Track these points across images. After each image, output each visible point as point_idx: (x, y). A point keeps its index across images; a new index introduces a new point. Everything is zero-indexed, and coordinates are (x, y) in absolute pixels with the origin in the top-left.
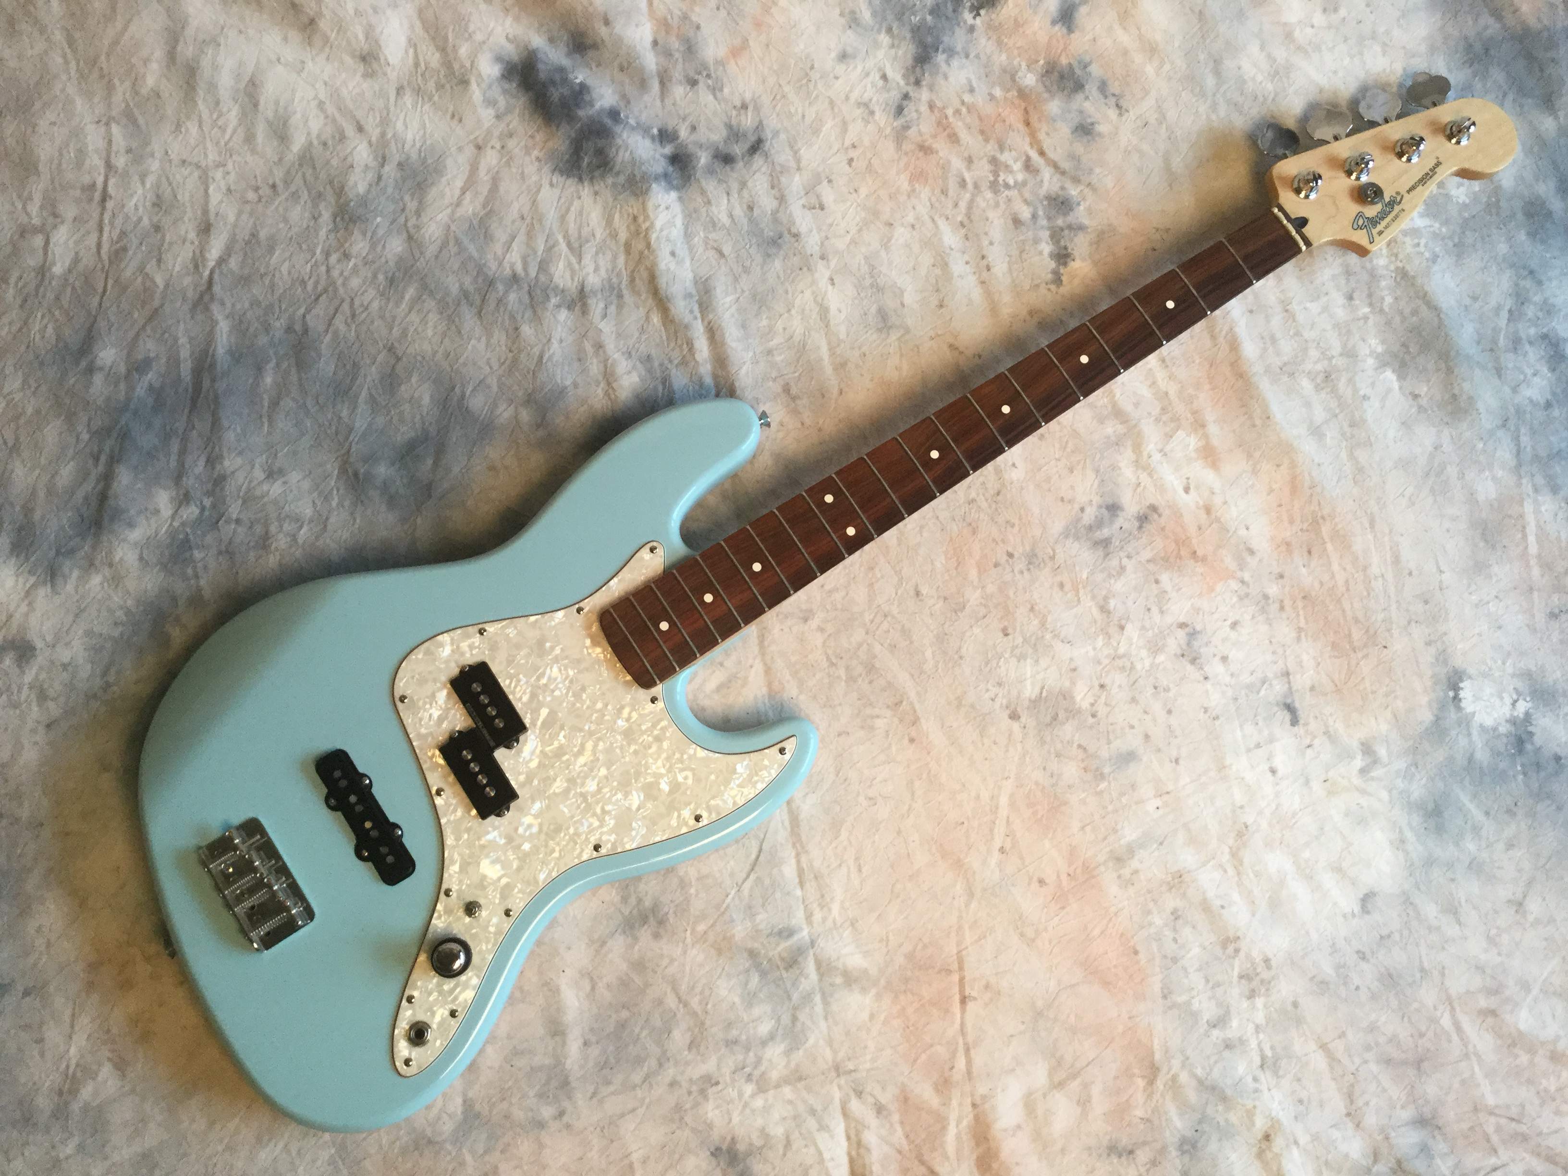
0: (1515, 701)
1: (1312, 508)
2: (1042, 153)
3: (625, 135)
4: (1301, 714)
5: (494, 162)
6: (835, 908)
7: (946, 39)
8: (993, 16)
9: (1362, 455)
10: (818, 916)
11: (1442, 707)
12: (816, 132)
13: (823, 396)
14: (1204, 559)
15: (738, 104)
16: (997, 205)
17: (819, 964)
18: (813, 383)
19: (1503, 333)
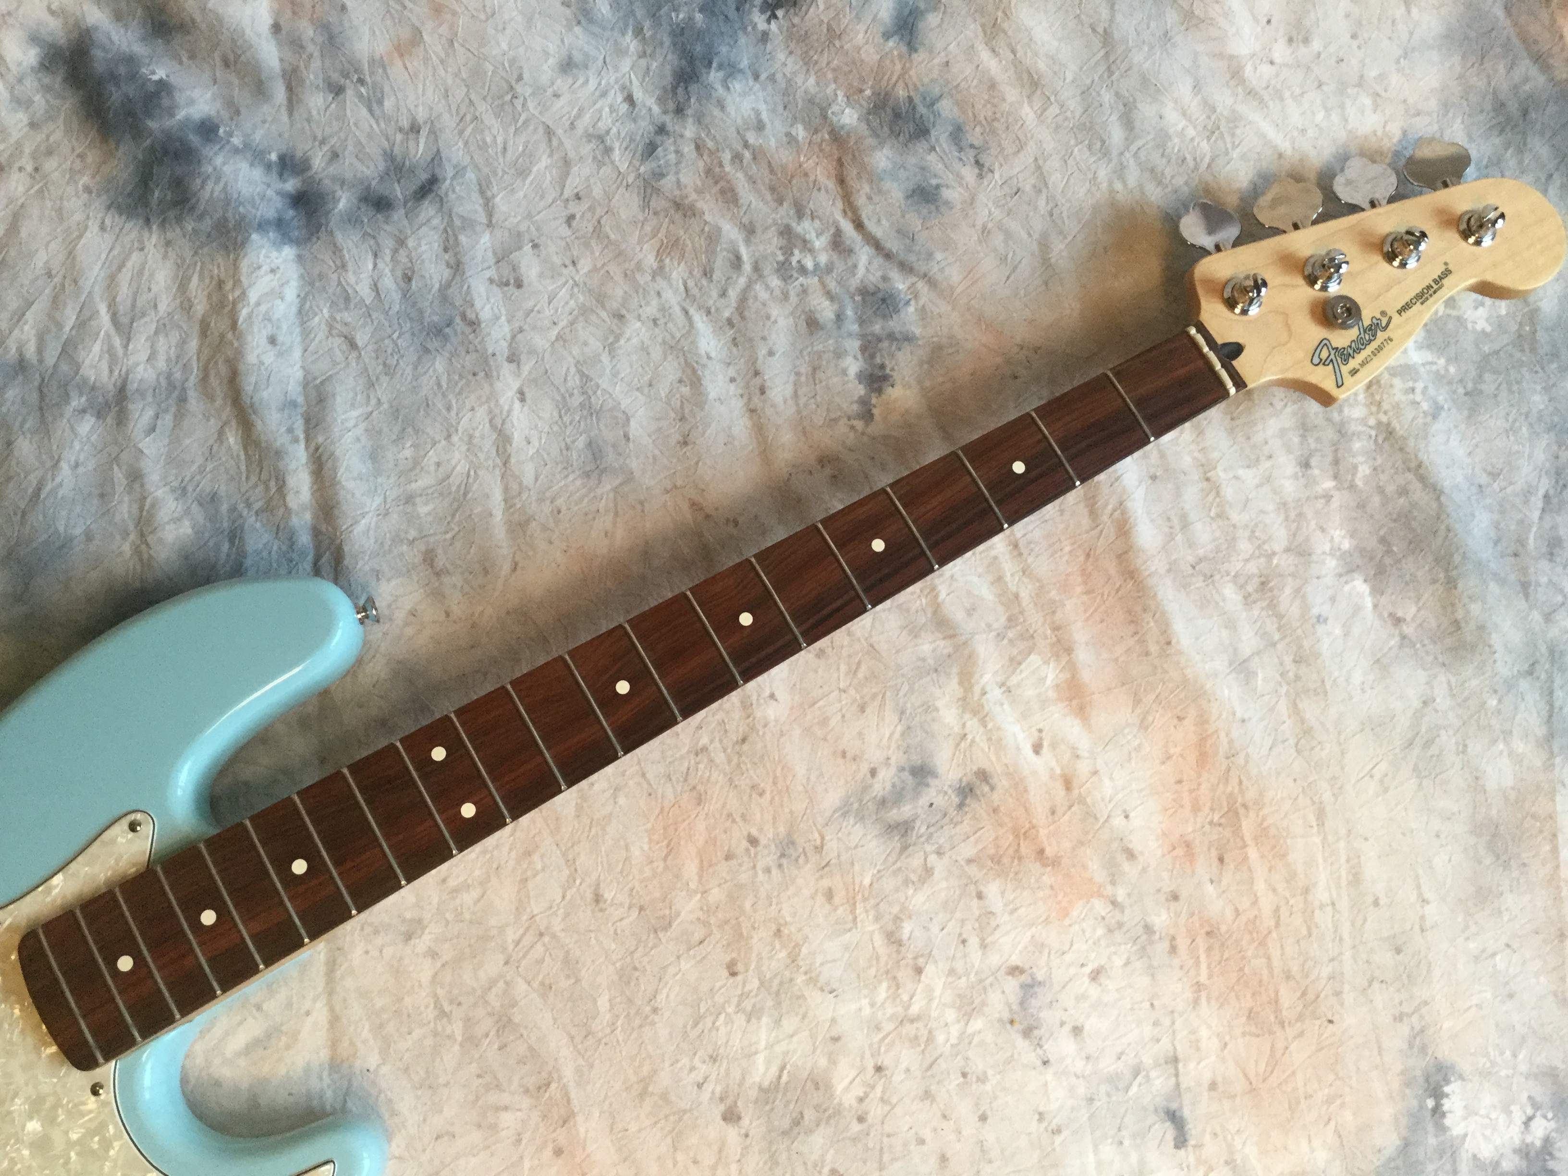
0: (1530, 1119)
1: (1229, 789)
2: (859, 225)
3: (219, 160)
4: (1193, 1129)
5: (21, 189)
7: (724, 49)
8: (796, 20)
9: (1310, 709)
11: (1415, 1123)
12: (523, 173)
13: (486, 572)
14: (1055, 863)
15: (405, 123)
16: (785, 296)
18: (472, 551)
19: (1534, 529)
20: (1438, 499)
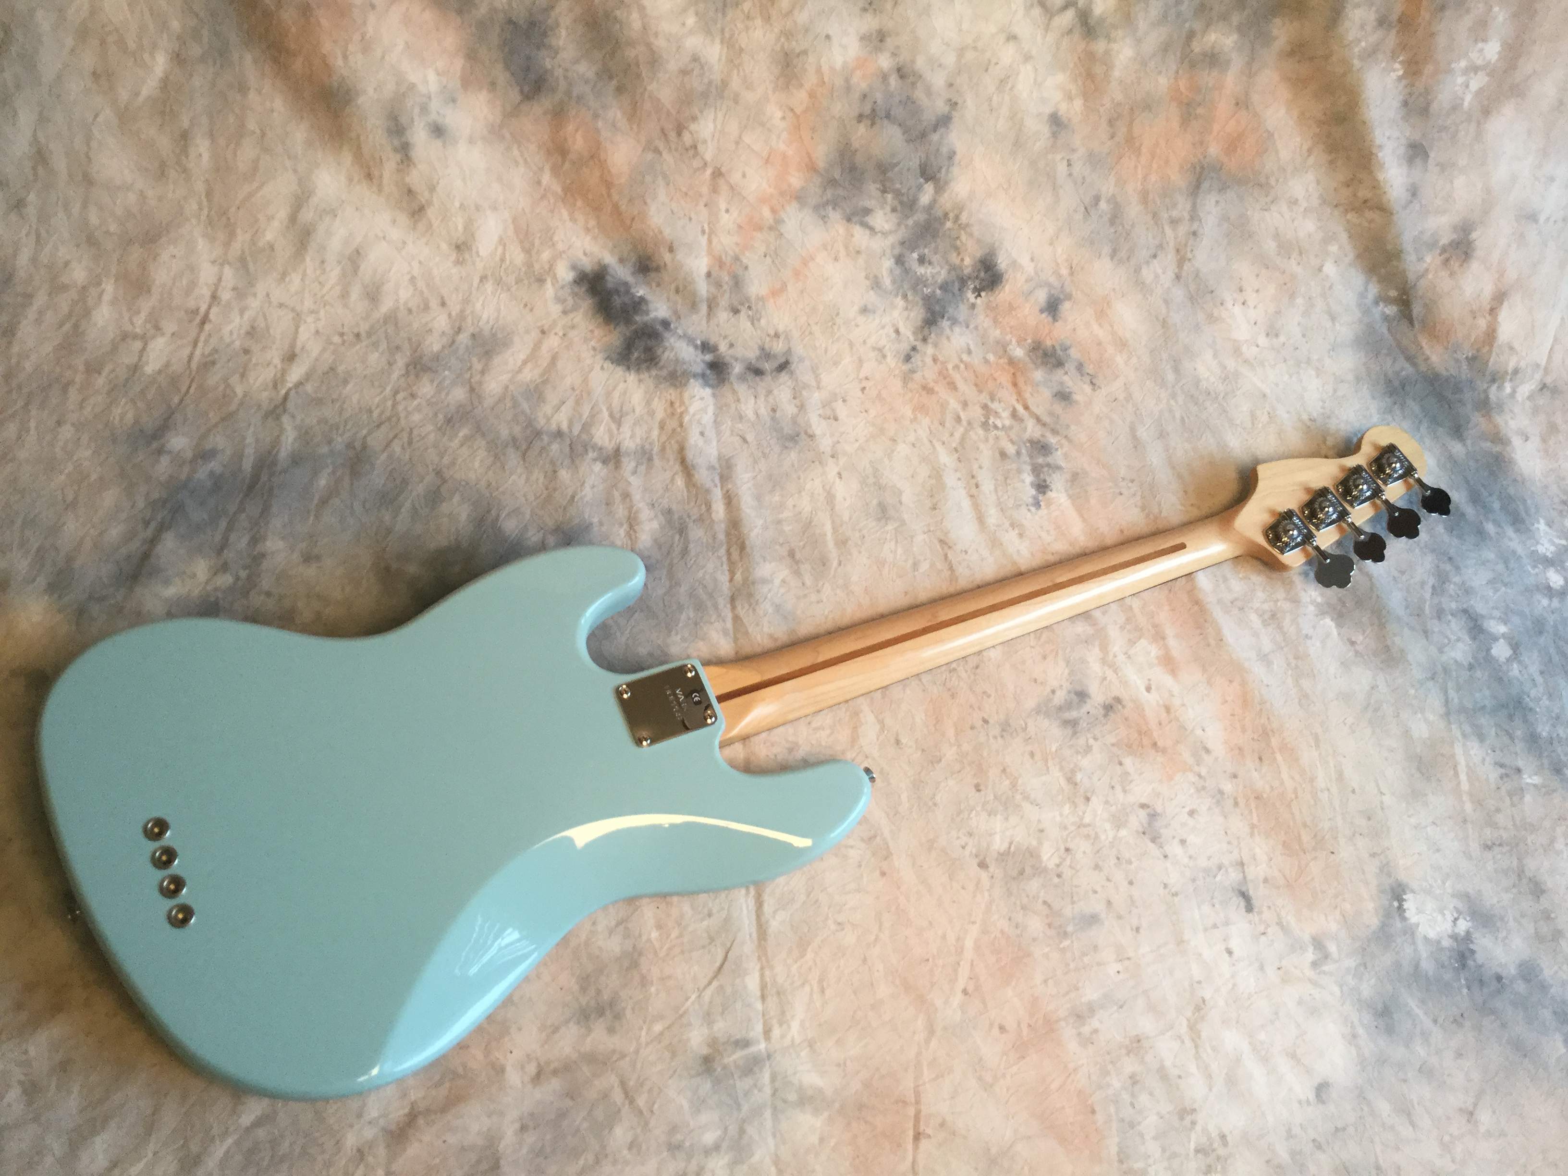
0: (1456, 919)
1: (1262, 721)
2: (1026, 408)
3: (672, 340)
4: (1255, 902)
5: (556, 345)
6: (795, 1025)
7: (951, 310)
8: (992, 299)
9: (1306, 683)
10: (776, 1032)
11: (1388, 915)
12: (836, 364)
14: (1164, 751)
15: (772, 333)
16: (987, 440)
17: (773, 1079)
18: (816, 552)
19: (1428, 603)
20: (1371, 580)
